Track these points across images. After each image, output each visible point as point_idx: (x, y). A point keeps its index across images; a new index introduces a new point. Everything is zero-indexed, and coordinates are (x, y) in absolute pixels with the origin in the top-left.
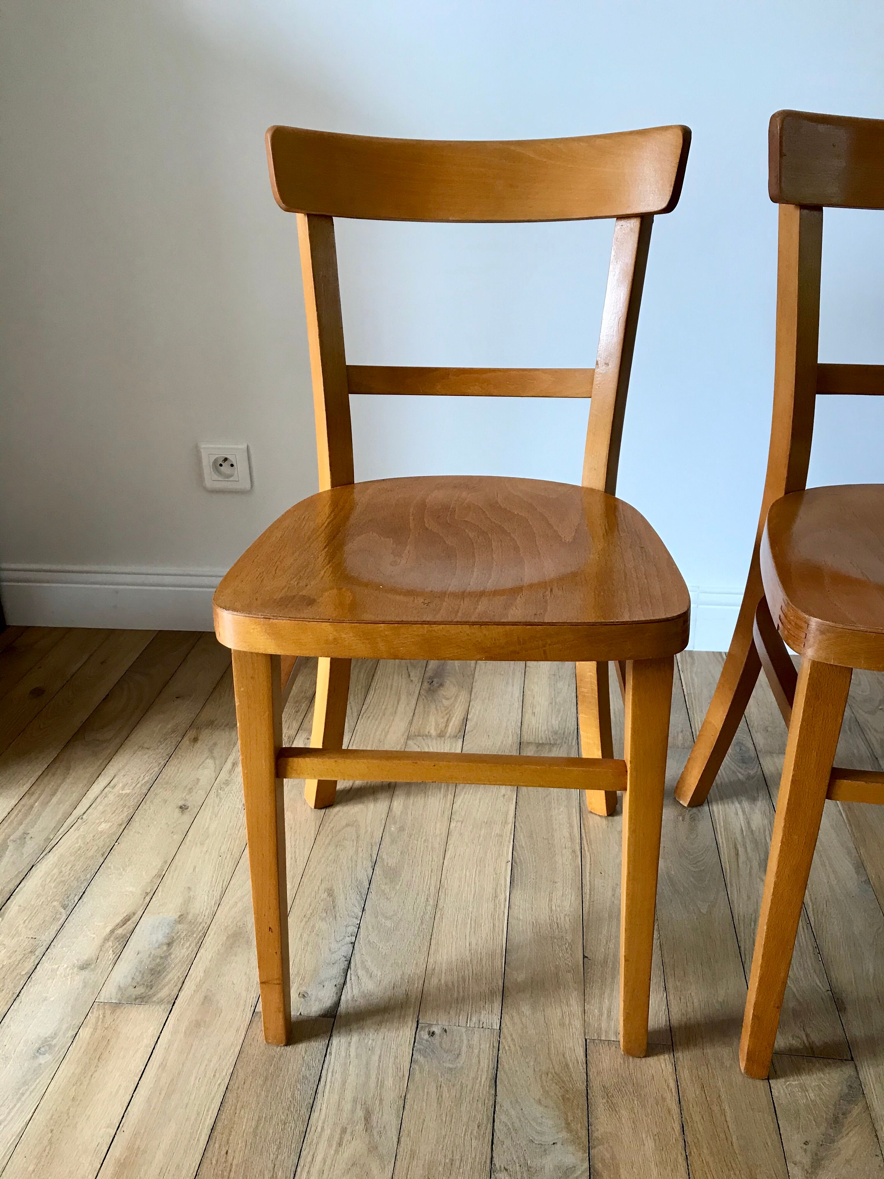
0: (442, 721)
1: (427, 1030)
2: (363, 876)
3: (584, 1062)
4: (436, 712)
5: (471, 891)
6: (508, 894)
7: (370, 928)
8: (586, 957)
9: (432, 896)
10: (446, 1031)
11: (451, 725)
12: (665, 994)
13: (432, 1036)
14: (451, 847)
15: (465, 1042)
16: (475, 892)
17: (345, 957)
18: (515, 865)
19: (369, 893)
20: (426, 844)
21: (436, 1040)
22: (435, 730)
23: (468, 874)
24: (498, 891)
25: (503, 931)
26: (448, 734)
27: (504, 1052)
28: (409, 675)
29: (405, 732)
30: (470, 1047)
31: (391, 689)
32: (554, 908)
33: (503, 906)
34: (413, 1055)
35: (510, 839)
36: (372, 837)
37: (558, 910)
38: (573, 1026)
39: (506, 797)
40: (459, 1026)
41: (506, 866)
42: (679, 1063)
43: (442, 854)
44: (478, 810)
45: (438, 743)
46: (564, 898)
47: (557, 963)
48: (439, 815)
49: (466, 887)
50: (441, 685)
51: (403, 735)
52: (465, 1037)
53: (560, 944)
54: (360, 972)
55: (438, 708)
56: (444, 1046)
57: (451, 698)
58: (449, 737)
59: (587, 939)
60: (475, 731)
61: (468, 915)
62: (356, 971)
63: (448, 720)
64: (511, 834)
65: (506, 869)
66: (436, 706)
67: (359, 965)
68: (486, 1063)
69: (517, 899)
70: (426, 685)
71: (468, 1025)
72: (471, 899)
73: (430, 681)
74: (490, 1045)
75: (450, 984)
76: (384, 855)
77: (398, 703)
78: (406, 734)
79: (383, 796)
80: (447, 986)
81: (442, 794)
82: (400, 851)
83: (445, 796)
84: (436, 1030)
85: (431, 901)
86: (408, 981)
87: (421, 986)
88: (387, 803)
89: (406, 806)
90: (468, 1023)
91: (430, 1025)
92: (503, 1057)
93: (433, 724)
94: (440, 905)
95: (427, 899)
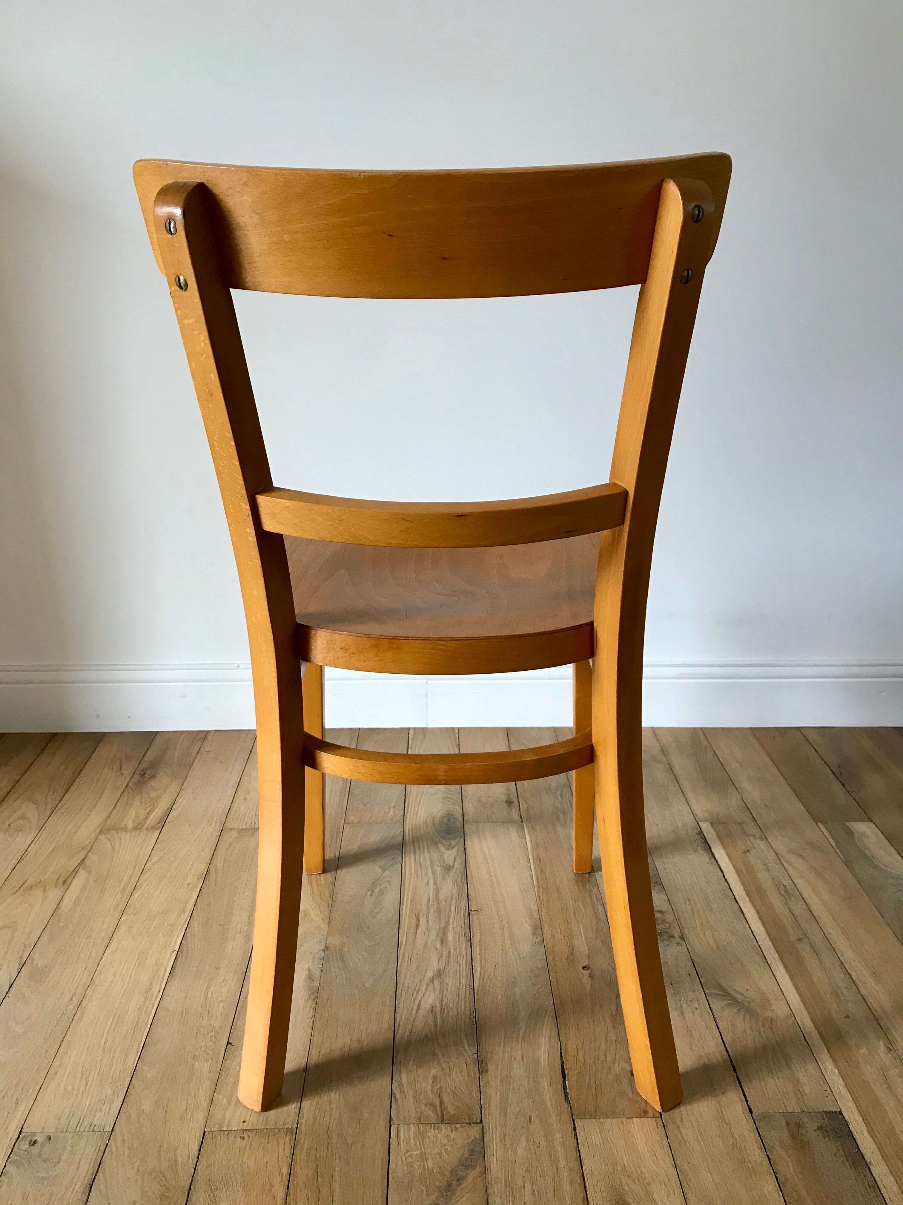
0: (143, 813)
1: (29, 1139)
2: (4, 979)
3: (196, 1156)
4: (139, 804)
5: (123, 986)
6: (163, 986)
8: (231, 1044)
9: (77, 996)
10: (50, 1139)
11: (151, 817)
12: (304, 1074)
13: (33, 1145)
14: (113, 942)
15: (69, 1148)
16: (128, 986)
18: (181, 954)
20: (88, 940)
21: (35, 1150)
22: (133, 821)
23: (125, 968)
24: (154, 983)
25: (147, 1024)
26: (146, 826)
27: (110, 1154)
28: (121, 768)
29: (98, 827)
30: (72, 1153)
31: (97, 783)
32: (210, 995)
33: (154, 999)
34: (5, 1167)
35: (182, 927)
36: (28, 939)
37: (214, 996)
38: (195, 1119)
39: (191, 885)
40: (66, 1132)
41: (171, 955)
42: (299, 1146)
43: (103, 949)
44: (156, 901)
45: (132, 836)
46: (223, 984)
47: (196, 1054)
48: (112, 909)
49: (120, 981)
50: (153, 776)
51: (95, 830)
52: (69, 1144)
53: (205, 1032)
55: (143, 800)
56: (43, 1154)
57: (160, 789)
58: (147, 829)
59: (236, 1025)
60: (176, 821)
61: (113, 1011)
63: (150, 811)
64: (186, 921)
65: (170, 958)
66: (141, 798)
68: (85, 1170)
69: (170, 990)
70: (137, 777)
71: (78, 1130)
72: (121, 994)
73: (142, 773)
74: (95, 1150)
75: (69, 1088)
76: (36, 956)
77: (100, 797)
78: (100, 829)
79: (54, 894)
80: (65, 1090)
81: (122, 887)
82: (56, 949)
83: (124, 890)
84: (40, 1139)
85: (75, 1000)
86: (22, 1089)
87: (35, 1093)
88: (56, 901)
89: (77, 902)
90: (78, 1128)
91: (34, 1134)
92: (107, 1160)
93: (133, 816)
94: (84, 1004)
95: (71, 998)
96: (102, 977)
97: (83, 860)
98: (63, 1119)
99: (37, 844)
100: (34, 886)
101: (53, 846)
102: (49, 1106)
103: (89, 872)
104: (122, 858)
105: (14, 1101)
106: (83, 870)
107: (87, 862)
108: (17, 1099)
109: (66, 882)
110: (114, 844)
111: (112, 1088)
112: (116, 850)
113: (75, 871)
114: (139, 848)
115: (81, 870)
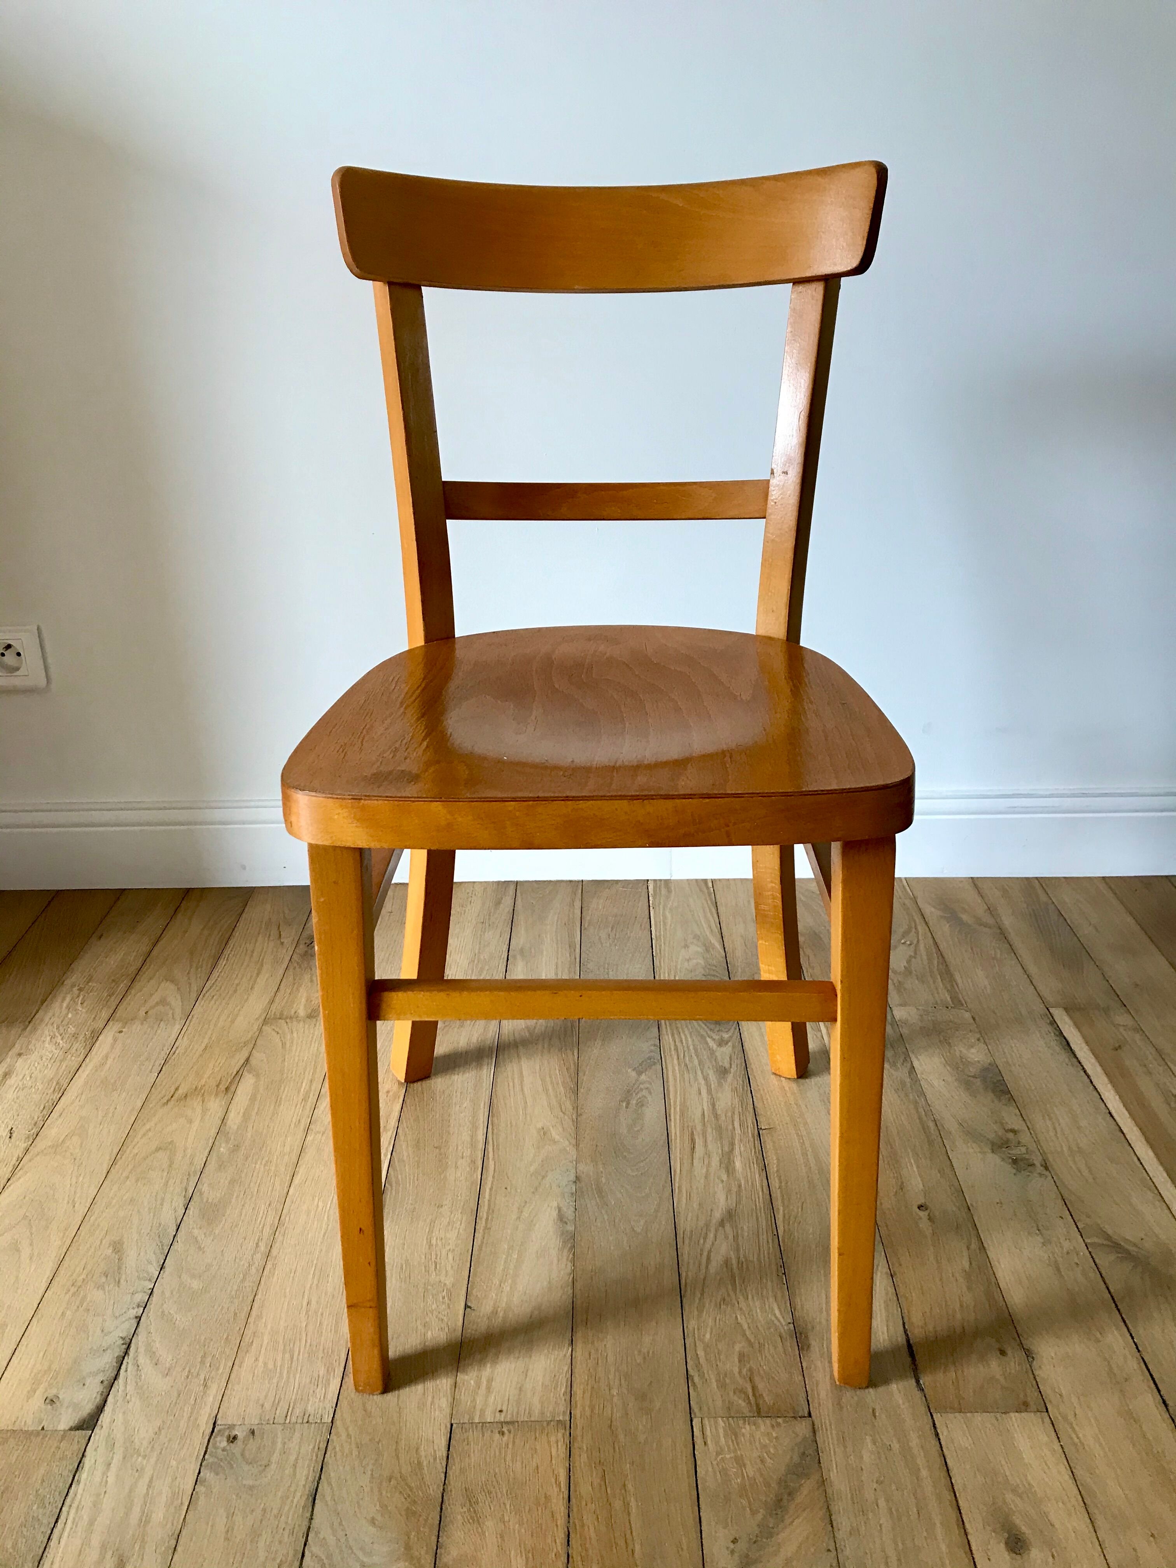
0: (317, 995)
1: (226, 1434)
2: (168, 1218)
3: (445, 1456)
4: (310, 983)
5: (321, 1228)
7: (168, 1294)
8: (470, 1307)
9: (264, 1240)
10: (253, 1433)
12: (571, 1349)
13: (232, 1442)
14: (302, 1170)
15: (279, 1445)
17: (123, 1338)
18: (389, 1187)
19: (175, 1243)
20: (267, 1168)
21: (236, 1448)
22: (306, 1007)
23: (320, 1204)
27: (333, 1454)
28: (280, 936)
29: (261, 1014)
30: (285, 1452)
31: (251, 955)
32: (433, 1242)
34: (200, 1472)
35: (387, 1150)
36: (191, 1163)
37: (440, 1244)
38: (437, 1407)
39: (391, 1093)
40: (274, 1424)
42: (576, 1444)
43: (288, 1178)
45: (307, 1026)
46: (450, 1228)
48: (292, 1126)
51: (257, 1019)
52: (279, 1440)
53: (434, 1292)
54: (141, 1360)
55: (315, 978)
56: (247, 1454)
59: (474, 1283)
61: (312, 1262)
62: (136, 1358)
64: (390, 1142)
66: (312, 975)
67: (142, 1350)
68: (304, 1475)
70: (302, 947)
71: (288, 1421)
72: (320, 1240)
73: (308, 942)
74: (314, 1447)
75: (270, 1366)
76: (204, 1187)
77: (258, 974)
78: (263, 1018)
79: (215, 1106)
80: (265, 1364)
81: (301, 1096)
82: (229, 1179)
83: (305, 1099)
84: (239, 1432)
85: (263, 1247)
86: (210, 1366)
87: (228, 1370)
88: (220, 1114)
89: (246, 1117)
90: (288, 1417)
91: (232, 1427)
92: (330, 1462)
93: (303, 1000)
94: (274, 1252)
95: (257, 1244)
96: (292, 1217)
97: (247, 1060)
98: (267, 1406)
99: (185, 1037)
100: (188, 1095)
101: (206, 1041)
102: (247, 1389)
103: (257, 1076)
104: (297, 1059)
105: (202, 1382)
106: (249, 1072)
107: (253, 1061)
108: (205, 1379)
109: (228, 1090)
110: (284, 1038)
111: (325, 1365)
112: (288, 1045)
113: (238, 1075)
114: (317, 1043)
115: (245, 1073)
